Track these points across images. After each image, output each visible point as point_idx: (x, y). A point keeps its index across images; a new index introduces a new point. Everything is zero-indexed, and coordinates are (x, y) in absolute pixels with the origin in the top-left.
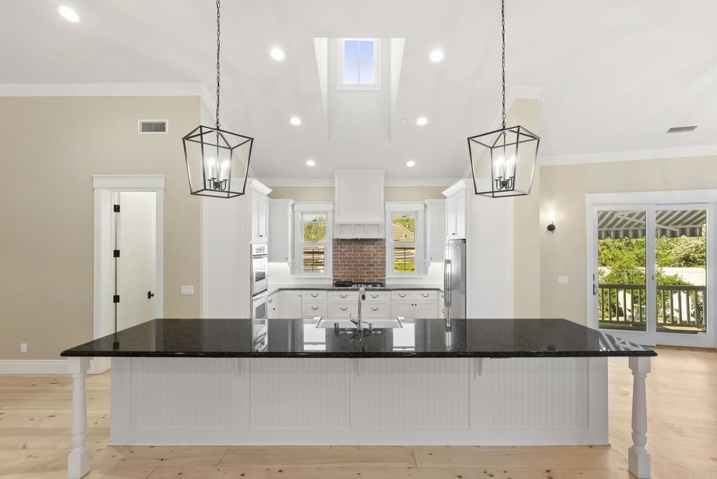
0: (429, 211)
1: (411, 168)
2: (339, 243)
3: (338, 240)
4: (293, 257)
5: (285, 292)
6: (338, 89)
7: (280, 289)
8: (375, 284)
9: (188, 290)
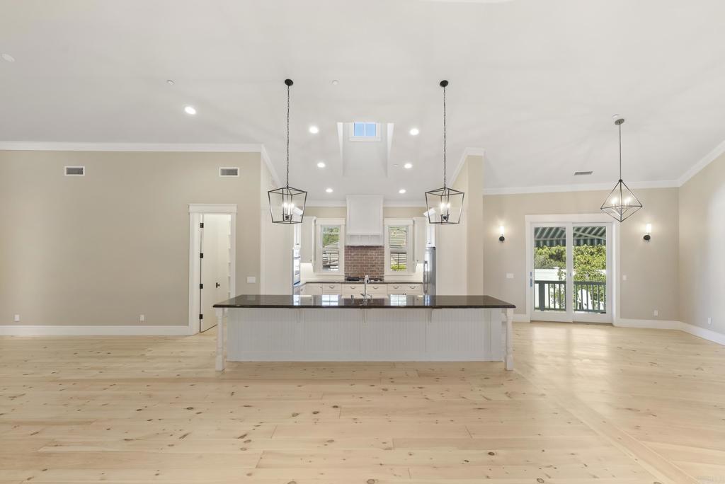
0: (416, 225)
1: (403, 194)
2: (349, 249)
3: (348, 246)
4: (315, 259)
5: (311, 284)
6: (350, 139)
7: (307, 283)
8: (376, 280)
9: (251, 280)
